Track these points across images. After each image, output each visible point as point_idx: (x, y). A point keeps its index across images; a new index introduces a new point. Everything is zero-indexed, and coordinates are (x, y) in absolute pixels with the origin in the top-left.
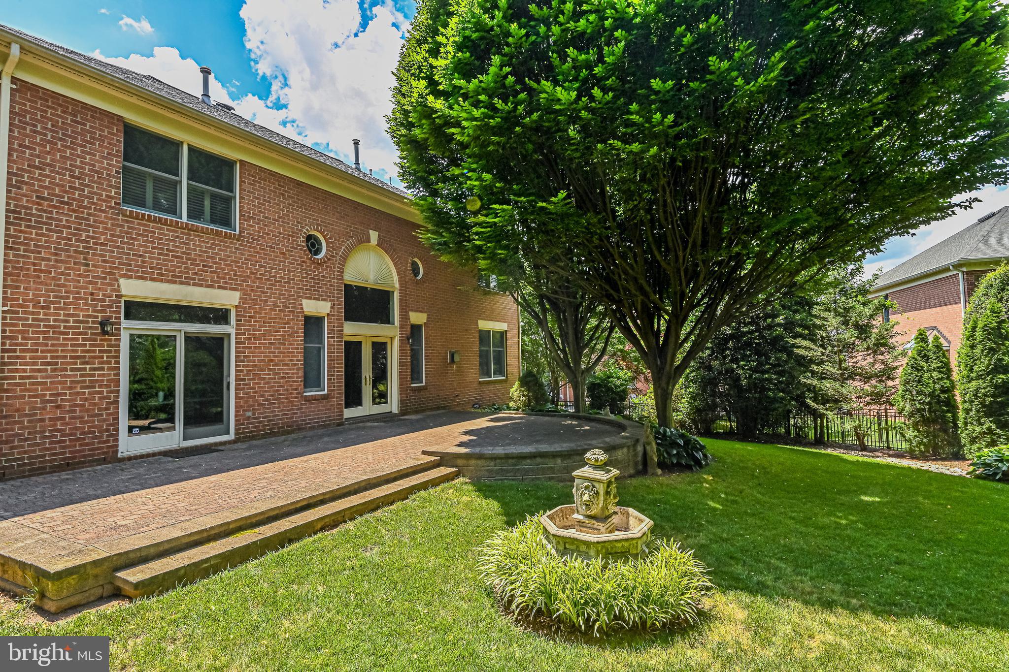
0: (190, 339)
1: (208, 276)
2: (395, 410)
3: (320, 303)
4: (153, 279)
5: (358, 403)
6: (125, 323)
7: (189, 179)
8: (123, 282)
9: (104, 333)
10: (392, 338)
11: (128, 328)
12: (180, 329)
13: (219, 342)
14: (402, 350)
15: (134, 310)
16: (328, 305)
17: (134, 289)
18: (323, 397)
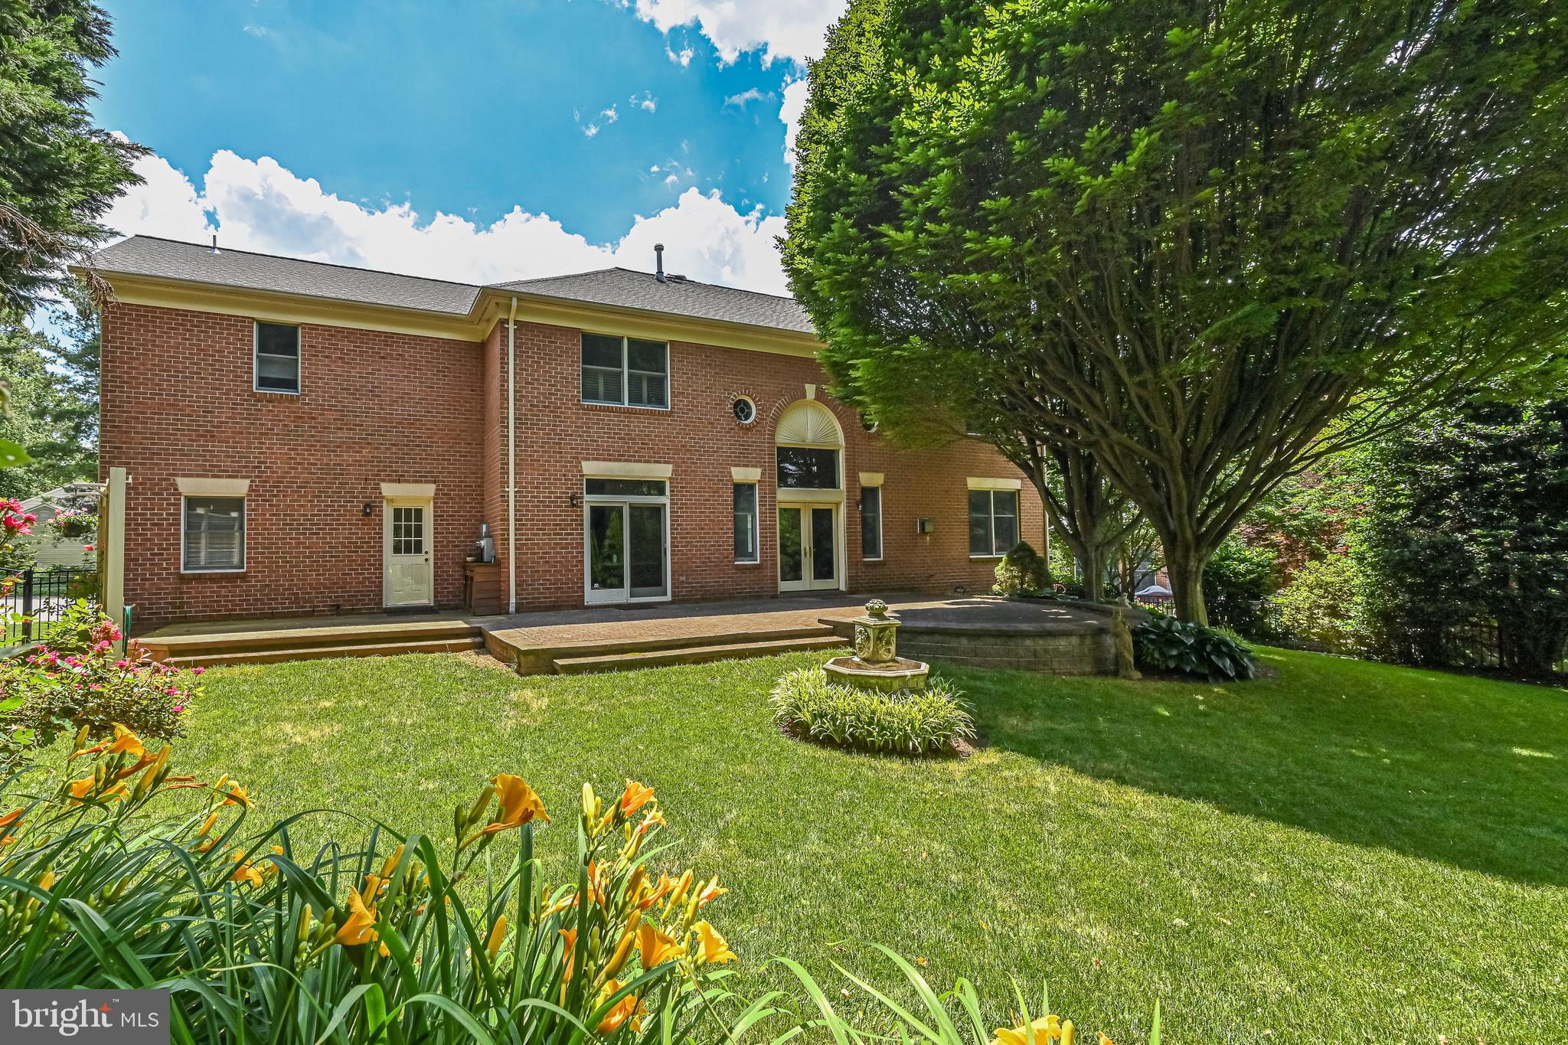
0: (632, 507)
1: (646, 453)
2: (843, 588)
3: (750, 470)
4: (604, 460)
5: (798, 577)
6: (587, 497)
7: (629, 368)
8: (584, 463)
9: (573, 505)
10: (838, 504)
11: (590, 500)
12: (625, 501)
13: (657, 511)
14: (850, 517)
15: (596, 486)
16: (759, 471)
17: (592, 468)
18: (755, 567)
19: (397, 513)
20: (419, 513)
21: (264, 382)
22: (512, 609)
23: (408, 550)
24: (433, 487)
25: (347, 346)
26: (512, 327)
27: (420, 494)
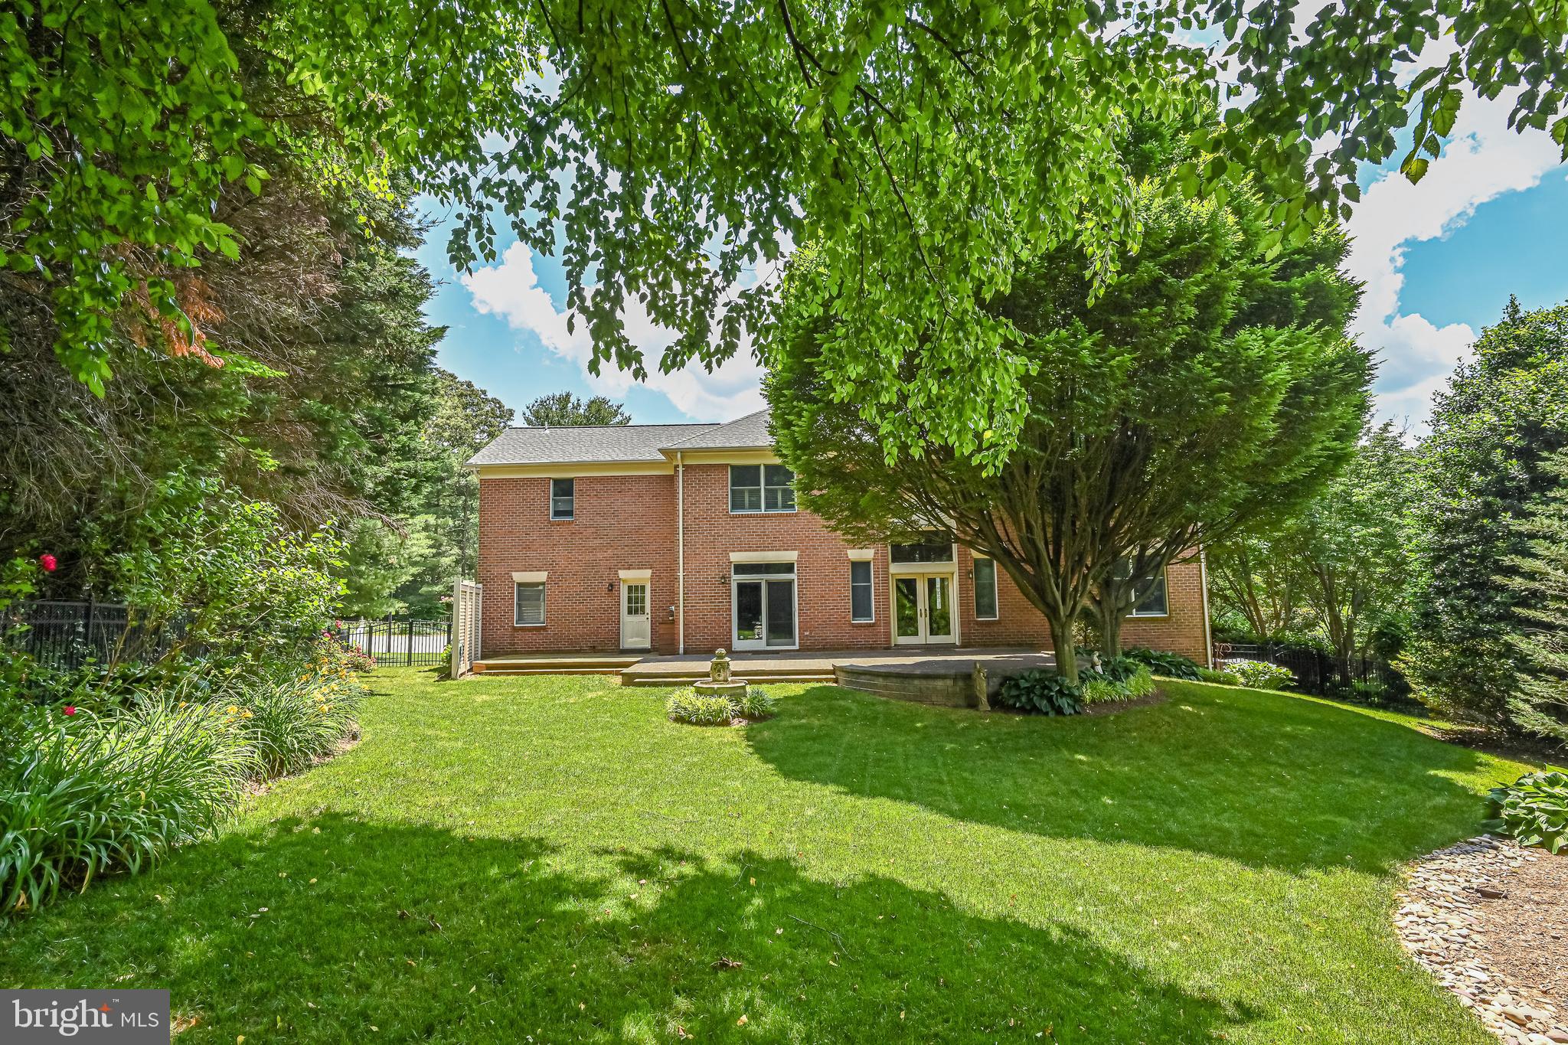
0: (770, 584)
1: (777, 544)
2: (956, 644)
3: (866, 551)
4: (746, 550)
5: (914, 633)
6: (735, 577)
7: (765, 485)
8: (731, 554)
9: (724, 582)
10: (950, 575)
11: (736, 579)
12: (762, 579)
13: (790, 583)
14: (962, 585)
15: (741, 569)
16: (875, 551)
17: (737, 557)
18: (870, 625)
19: (630, 588)
20: (643, 588)
21: (557, 513)
22: (681, 651)
23: (636, 612)
24: (649, 572)
25: (599, 487)
26: (681, 469)
27: (642, 576)
